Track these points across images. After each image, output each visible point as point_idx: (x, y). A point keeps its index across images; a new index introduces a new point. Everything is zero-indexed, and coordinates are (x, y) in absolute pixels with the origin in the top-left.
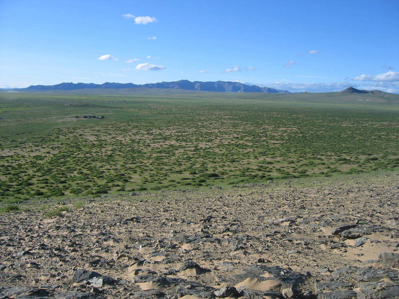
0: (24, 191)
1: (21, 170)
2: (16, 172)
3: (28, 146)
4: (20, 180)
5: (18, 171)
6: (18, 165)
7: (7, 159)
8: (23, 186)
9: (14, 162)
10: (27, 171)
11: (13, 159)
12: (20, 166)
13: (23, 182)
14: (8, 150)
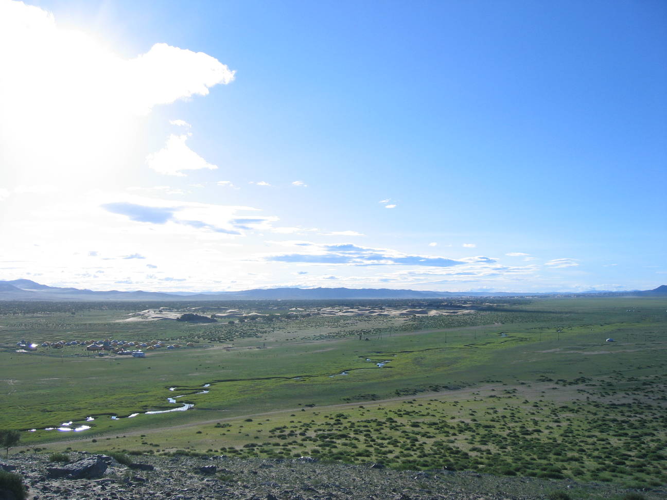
0: (650, 468)
1: (646, 431)
2: (637, 433)
3: (656, 389)
4: (643, 449)
5: (640, 431)
6: (639, 421)
7: (621, 408)
8: (648, 459)
9: (632, 415)
10: (655, 432)
11: (631, 409)
12: (643, 422)
13: (647, 452)
14: (623, 394)
